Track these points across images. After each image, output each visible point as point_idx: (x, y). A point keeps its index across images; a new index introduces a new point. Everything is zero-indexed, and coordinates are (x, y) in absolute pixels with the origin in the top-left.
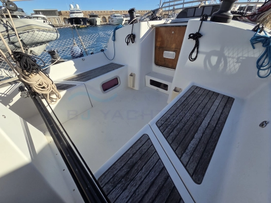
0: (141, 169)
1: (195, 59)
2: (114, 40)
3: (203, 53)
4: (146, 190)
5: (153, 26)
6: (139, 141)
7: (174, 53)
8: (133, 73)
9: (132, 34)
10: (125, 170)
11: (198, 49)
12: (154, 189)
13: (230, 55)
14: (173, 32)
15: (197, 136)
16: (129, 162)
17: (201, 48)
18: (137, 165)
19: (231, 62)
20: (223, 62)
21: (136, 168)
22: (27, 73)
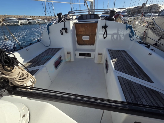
0: (136, 91)
1: (106, 37)
2: (49, 32)
3: (110, 34)
4: (147, 97)
5: (74, 23)
6: (120, 81)
7: (89, 37)
8: (69, 51)
9: (65, 28)
10: (132, 95)
11: (106, 33)
12: (148, 94)
13: (121, 34)
14: (86, 26)
15: (133, 67)
16: (129, 91)
17: (108, 32)
18: (133, 90)
19: (122, 36)
20: (119, 37)
21: (134, 92)
22: (9, 68)
